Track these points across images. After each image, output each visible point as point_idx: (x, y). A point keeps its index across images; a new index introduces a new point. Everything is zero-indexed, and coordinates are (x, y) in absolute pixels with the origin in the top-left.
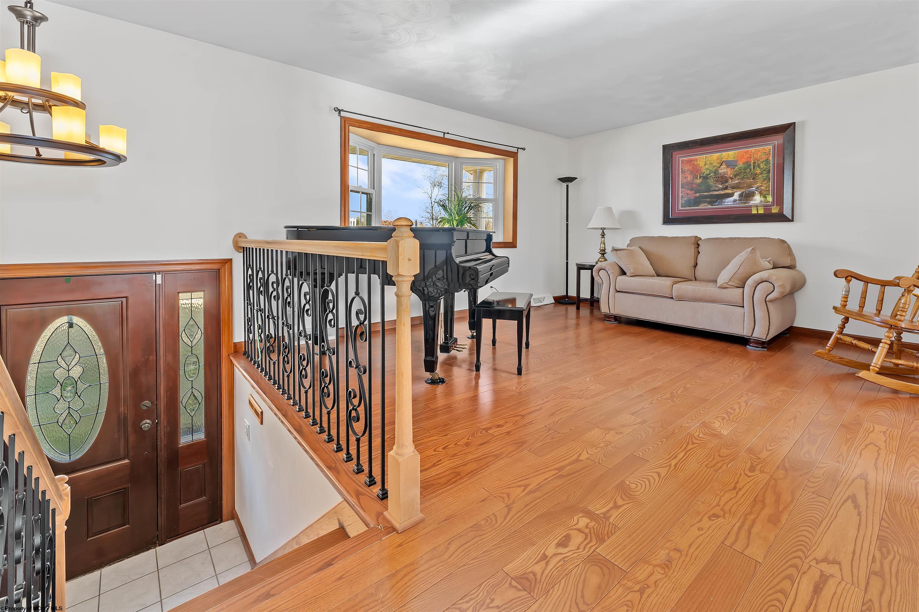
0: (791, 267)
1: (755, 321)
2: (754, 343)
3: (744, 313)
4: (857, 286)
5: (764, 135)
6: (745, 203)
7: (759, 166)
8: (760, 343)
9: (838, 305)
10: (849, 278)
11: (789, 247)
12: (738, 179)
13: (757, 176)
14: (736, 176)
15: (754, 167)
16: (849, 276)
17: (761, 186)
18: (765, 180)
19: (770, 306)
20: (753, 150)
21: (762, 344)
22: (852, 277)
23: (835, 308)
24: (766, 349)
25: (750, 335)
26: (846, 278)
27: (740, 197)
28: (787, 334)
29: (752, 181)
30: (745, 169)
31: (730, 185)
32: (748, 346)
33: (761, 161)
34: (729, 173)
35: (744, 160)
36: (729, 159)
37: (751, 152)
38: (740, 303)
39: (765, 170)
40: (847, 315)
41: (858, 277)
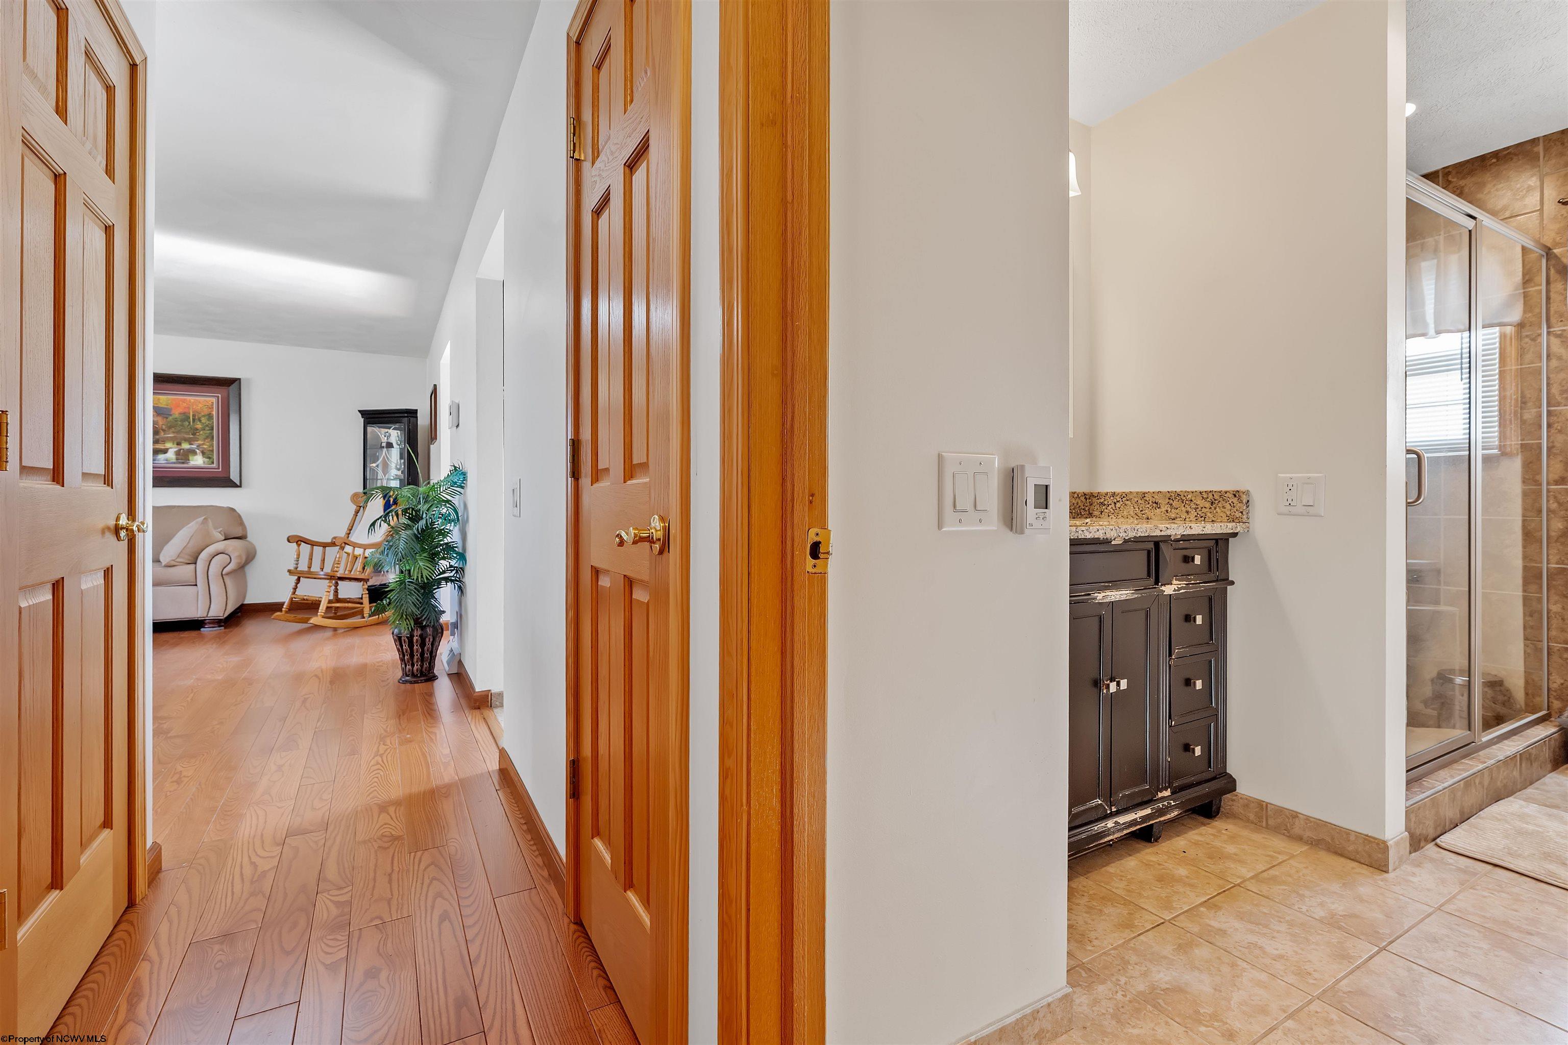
0: (242, 538)
1: (210, 598)
2: (209, 623)
3: (198, 592)
4: (306, 549)
5: (205, 384)
6: (183, 463)
7: (200, 421)
8: (217, 622)
9: (292, 568)
10: (299, 543)
11: (240, 516)
12: (174, 432)
13: (198, 431)
14: (170, 428)
15: (194, 420)
16: (299, 541)
17: (203, 444)
18: (207, 437)
19: (228, 581)
20: (192, 399)
21: (218, 622)
22: (301, 541)
23: (289, 571)
24: (223, 628)
25: (205, 615)
26: (297, 542)
27: (176, 455)
28: (238, 613)
29: (191, 438)
30: (183, 421)
31: (162, 438)
32: (202, 629)
33: (203, 414)
34: (161, 423)
35: (181, 410)
36: (160, 405)
37: (190, 401)
38: (193, 582)
39: (207, 426)
40: (299, 575)
41: (306, 541)
